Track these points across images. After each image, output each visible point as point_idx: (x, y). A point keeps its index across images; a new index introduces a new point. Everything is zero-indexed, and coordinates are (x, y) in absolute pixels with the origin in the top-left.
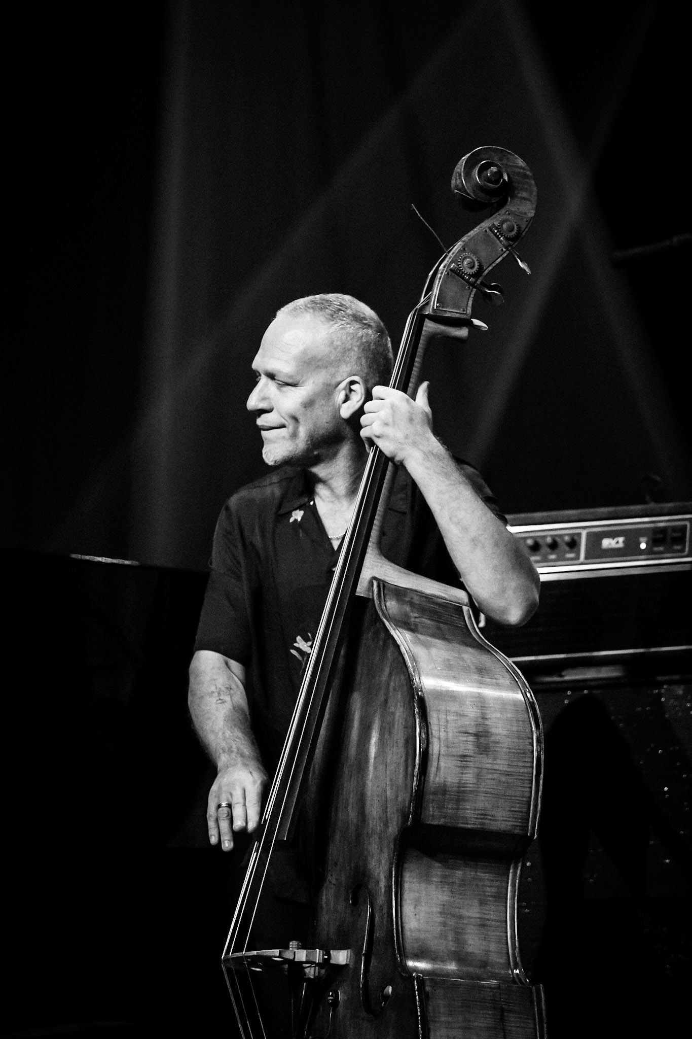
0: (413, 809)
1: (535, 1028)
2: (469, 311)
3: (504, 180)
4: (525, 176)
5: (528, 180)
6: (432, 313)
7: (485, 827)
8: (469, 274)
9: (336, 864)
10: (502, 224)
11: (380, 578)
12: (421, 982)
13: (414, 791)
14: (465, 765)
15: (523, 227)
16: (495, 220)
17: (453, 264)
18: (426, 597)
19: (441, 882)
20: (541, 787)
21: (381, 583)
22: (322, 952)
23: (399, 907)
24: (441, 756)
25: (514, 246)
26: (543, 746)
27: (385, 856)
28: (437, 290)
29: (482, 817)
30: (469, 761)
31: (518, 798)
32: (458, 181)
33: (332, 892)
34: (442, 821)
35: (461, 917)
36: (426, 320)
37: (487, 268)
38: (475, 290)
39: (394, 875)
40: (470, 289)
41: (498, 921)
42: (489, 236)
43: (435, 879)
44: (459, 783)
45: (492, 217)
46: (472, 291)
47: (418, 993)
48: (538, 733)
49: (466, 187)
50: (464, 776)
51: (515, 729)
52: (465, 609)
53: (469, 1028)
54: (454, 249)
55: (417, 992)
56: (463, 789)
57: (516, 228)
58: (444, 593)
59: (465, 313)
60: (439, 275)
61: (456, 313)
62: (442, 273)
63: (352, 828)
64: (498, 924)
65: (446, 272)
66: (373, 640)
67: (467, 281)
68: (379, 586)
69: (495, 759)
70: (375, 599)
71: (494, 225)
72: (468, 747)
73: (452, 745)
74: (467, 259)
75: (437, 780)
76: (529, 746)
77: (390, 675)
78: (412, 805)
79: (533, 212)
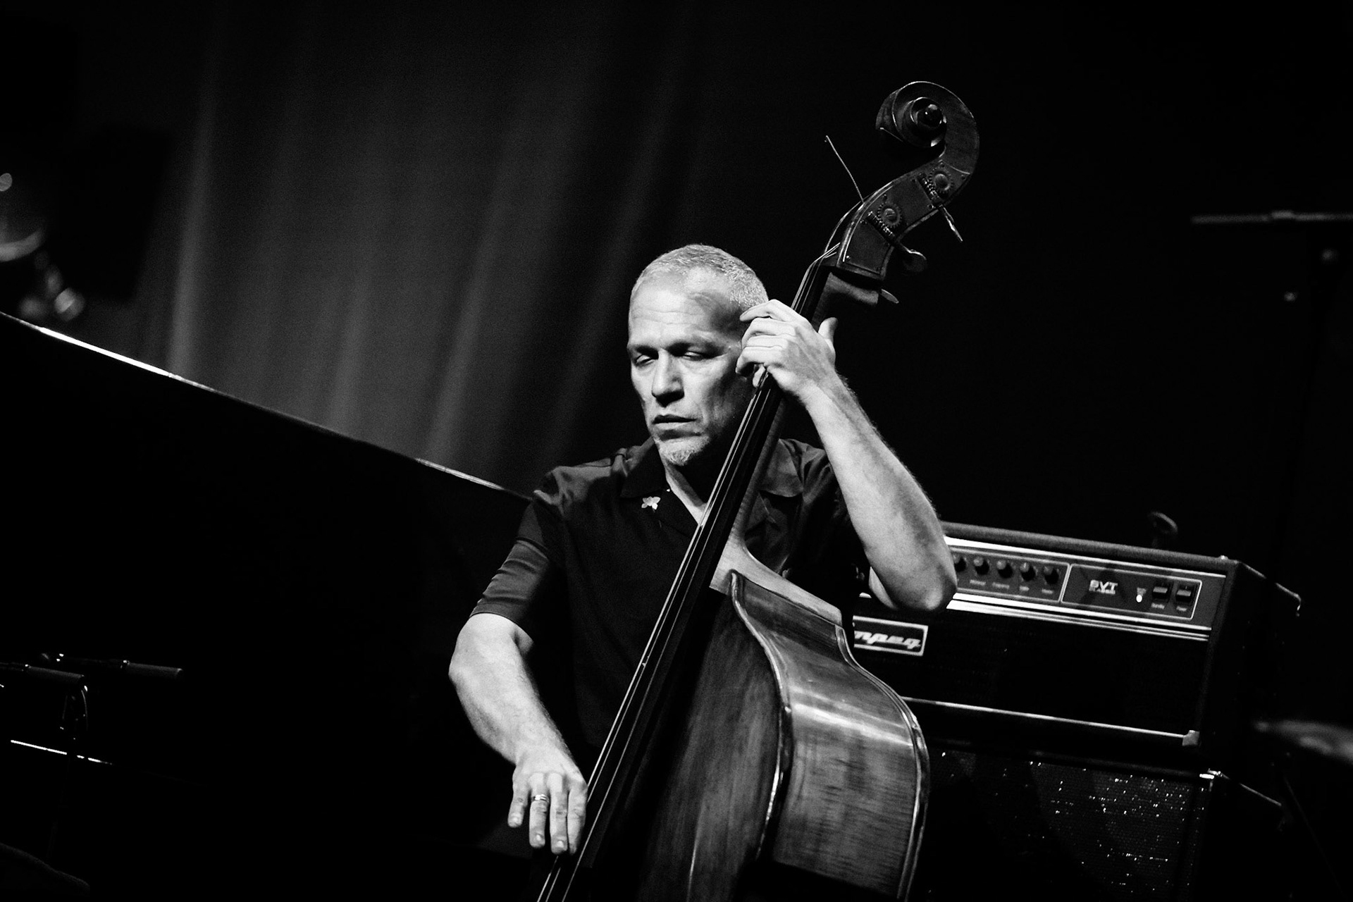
0: (763, 842)
2: (884, 271)
3: (943, 123)
4: (969, 125)
5: (971, 132)
6: (839, 268)
7: (847, 879)
8: (889, 228)
10: (934, 175)
11: (740, 572)
13: (768, 818)
14: (832, 800)
15: (958, 184)
16: (927, 170)
17: (872, 213)
18: (792, 606)
20: (921, 841)
21: (741, 578)
24: (805, 782)
25: (945, 205)
26: (929, 792)
28: (848, 240)
29: (844, 866)
30: (837, 795)
31: (889, 851)
32: (887, 118)
34: (795, 863)
36: (831, 274)
37: (910, 226)
38: (892, 248)
40: (887, 246)
42: (916, 187)
44: (822, 820)
45: (921, 167)
46: (889, 248)
49: (896, 125)
50: (829, 812)
52: (838, 628)
54: (874, 196)
56: (829, 828)
57: (950, 183)
58: (815, 606)
59: (878, 273)
60: (853, 223)
62: (856, 221)
65: (861, 220)
66: (726, 644)
67: (885, 236)
68: (738, 581)
69: (870, 797)
70: (733, 595)
71: (924, 175)
72: (838, 776)
73: (819, 772)
74: (889, 209)
75: (797, 811)
76: (912, 790)
77: (747, 681)
78: (763, 836)
79: (973, 169)
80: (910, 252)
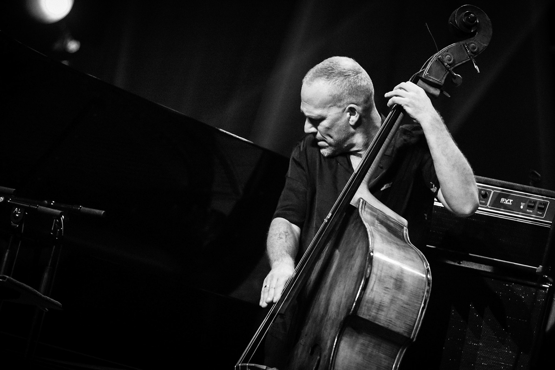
0: (354, 307)
2: (443, 81)
3: (477, 22)
4: (488, 25)
5: (489, 28)
6: (423, 77)
7: (390, 327)
8: (447, 64)
9: (306, 335)
10: (470, 44)
11: (364, 199)
14: (387, 293)
15: (481, 49)
16: (467, 42)
17: (441, 56)
18: (385, 216)
19: (360, 352)
20: (423, 315)
21: (364, 201)
24: (375, 285)
25: (474, 57)
26: (429, 295)
27: (333, 332)
28: (429, 67)
29: (389, 321)
30: (389, 291)
31: (409, 318)
32: (453, 19)
33: (301, 349)
34: (367, 318)
36: (420, 80)
37: (457, 64)
38: (448, 72)
40: (446, 71)
42: (462, 48)
44: (381, 301)
45: (465, 40)
48: (429, 289)
49: (456, 22)
50: (384, 298)
54: (443, 50)
56: (383, 304)
57: (477, 48)
58: (396, 218)
59: (441, 82)
61: (436, 80)
62: (433, 59)
63: (320, 316)
65: (435, 59)
66: (353, 227)
68: (363, 203)
69: (403, 294)
70: (360, 208)
71: (466, 44)
72: (390, 284)
73: (382, 281)
74: (448, 56)
75: (370, 296)
76: (422, 294)
77: (359, 241)
78: (354, 304)
79: (488, 44)
80: (455, 74)
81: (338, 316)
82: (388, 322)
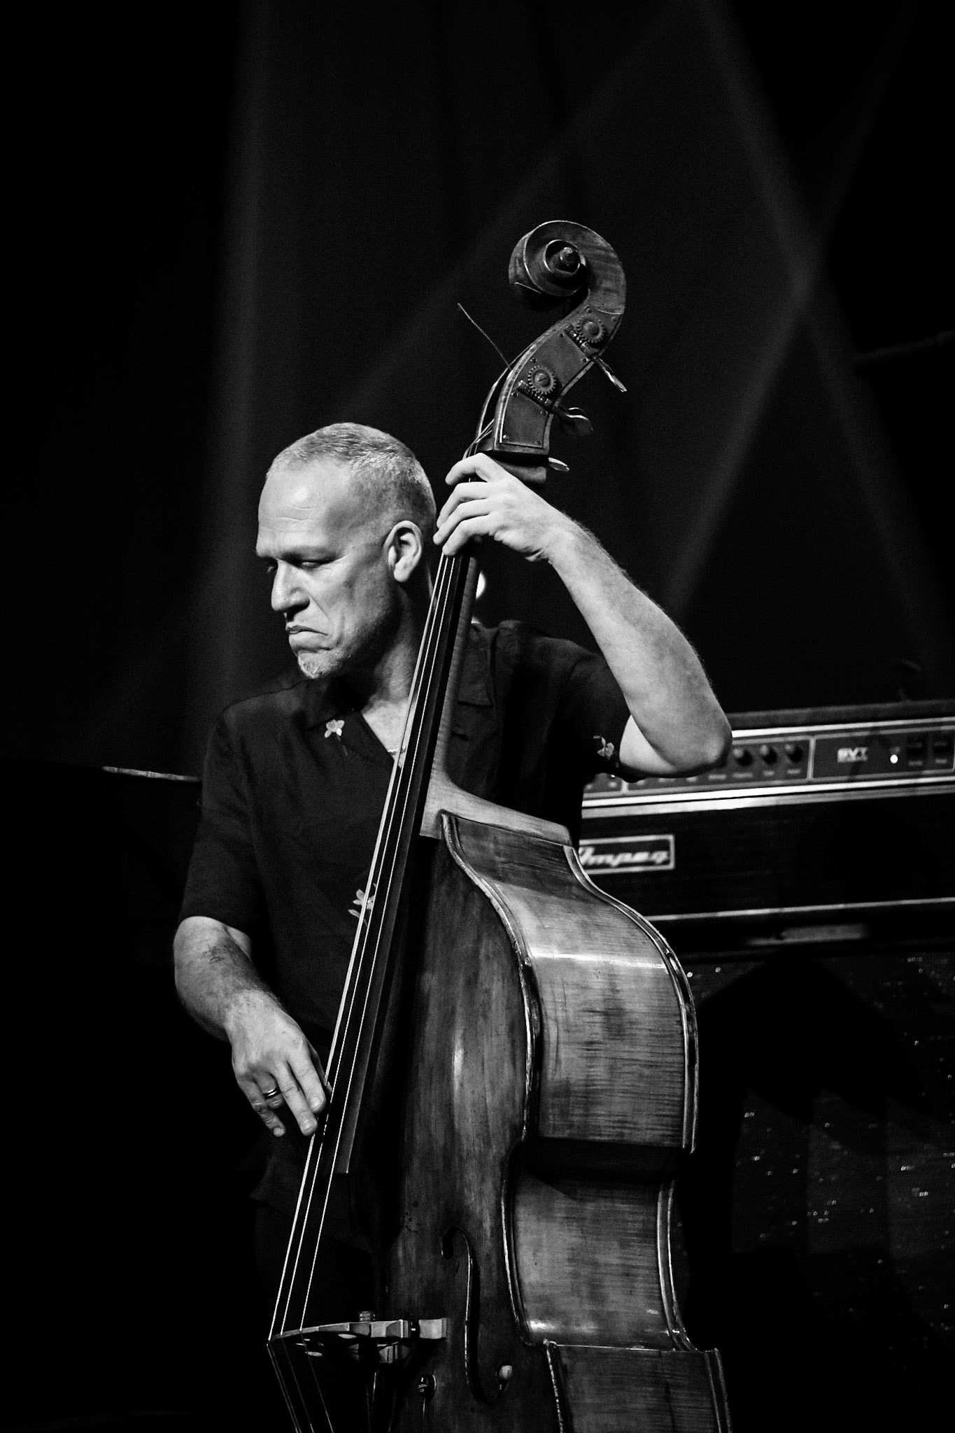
0: (527, 1118)
1: (713, 1408)
2: (546, 444)
3: (582, 265)
4: (609, 259)
5: (613, 266)
6: (496, 449)
7: (624, 1139)
8: (544, 395)
9: (416, 1204)
10: (583, 328)
11: (452, 811)
12: (556, 1352)
13: (527, 1092)
14: (594, 1055)
15: (611, 328)
16: (573, 320)
17: (522, 381)
18: (514, 835)
19: (567, 1218)
20: (697, 1080)
21: (453, 818)
22: (407, 1322)
23: (513, 1255)
24: (560, 1043)
25: (600, 354)
26: (696, 1025)
27: (489, 1187)
28: (502, 417)
29: (621, 1125)
30: (598, 1050)
31: (667, 1098)
32: (519, 270)
33: (412, 1242)
34: (566, 1134)
35: (595, 1264)
37: (565, 387)
38: (551, 416)
39: (503, 1211)
40: (545, 414)
41: (647, 1268)
42: (566, 343)
43: (558, 1215)
44: (586, 1080)
45: (567, 317)
46: (548, 417)
47: (553, 1367)
48: (687, 1007)
49: (531, 277)
50: (592, 1070)
51: (656, 1003)
52: (567, 848)
53: (625, 1412)
54: (521, 361)
55: (551, 1366)
56: (595, 1087)
57: (601, 330)
58: (536, 829)
59: (541, 447)
60: (503, 397)
61: (529, 447)
62: (506, 395)
63: (438, 1152)
64: (648, 1272)
65: (512, 392)
66: (448, 894)
67: (541, 404)
68: (450, 822)
69: (633, 1044)
70: (447, 839)
71: (571, 326)
72: (595, 1029)
73: (574, 1029)
74: (539, 374)
75: (557, 1077)
76: (678, 1026)
77: (478, 940)
78: (526, 1110)
79: (622, 307)
80: (571, 416)
81: (488, 1144)
82: (619, 1127)
